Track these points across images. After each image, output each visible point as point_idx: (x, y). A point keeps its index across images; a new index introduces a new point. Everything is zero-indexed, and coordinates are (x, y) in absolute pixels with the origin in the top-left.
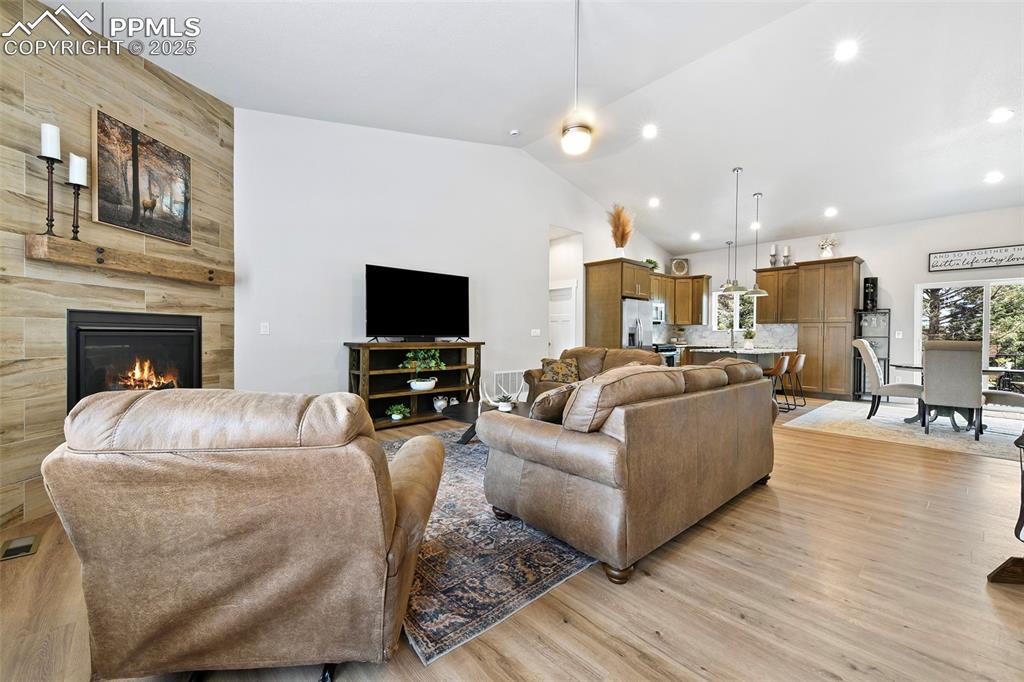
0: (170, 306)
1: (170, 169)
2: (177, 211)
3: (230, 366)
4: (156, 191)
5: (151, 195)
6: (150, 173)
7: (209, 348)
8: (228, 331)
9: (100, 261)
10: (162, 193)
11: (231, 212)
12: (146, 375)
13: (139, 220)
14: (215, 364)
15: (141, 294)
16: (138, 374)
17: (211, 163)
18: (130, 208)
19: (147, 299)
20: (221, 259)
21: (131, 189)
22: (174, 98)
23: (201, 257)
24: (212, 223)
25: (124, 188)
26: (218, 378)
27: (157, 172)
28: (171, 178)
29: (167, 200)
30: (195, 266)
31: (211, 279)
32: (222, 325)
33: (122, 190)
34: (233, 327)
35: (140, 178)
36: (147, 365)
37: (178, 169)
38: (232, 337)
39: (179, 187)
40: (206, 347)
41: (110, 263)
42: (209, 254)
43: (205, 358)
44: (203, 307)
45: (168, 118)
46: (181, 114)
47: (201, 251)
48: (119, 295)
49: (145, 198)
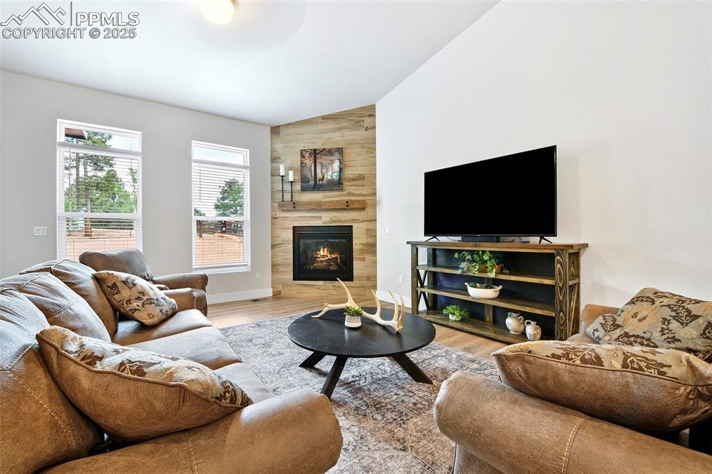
0: (335, 222)
1: (331, 158)
2: (336, 176)
3: (374, 253)
4: (324, 171)
5: (322, 173)
6: (322, 164)
7: (358, 242)
8: (372, 233)
9: (294, 207)
10: (327, 171)
11: (374, 164)
12: (325, 253)
13: (317, 186)
14: (362, 251)
15: (321, 217)
16: (322, 253)
17: (358, 143)
18: (313, 182)
19: (324, 219)
20: (366, 193)
21: (313, 175)
22: (337, 123)
23: (353, 195)
24: (360, 175)
25: (310, 175)
26: (365, 259)
27: (325, 162)
28: (332, 162)
29: (330, 173)
30: (337, 201)
31: (348, 206)
32: (367, 230)
33: (310, 176)
34: (376, 230)
35: (317, 169)
36: (326, 250)
37: (337, 155)
38: (375, 236)
39: (336, 165)
40: (355, 241)
41: (298, 207)
42: (357, 192)
43: (354, 247)
44: (354, 221)
45: (333, 135)
46: (340, 129)
47: (352, 192)
48: (311, 219)
49: (319, 176)
